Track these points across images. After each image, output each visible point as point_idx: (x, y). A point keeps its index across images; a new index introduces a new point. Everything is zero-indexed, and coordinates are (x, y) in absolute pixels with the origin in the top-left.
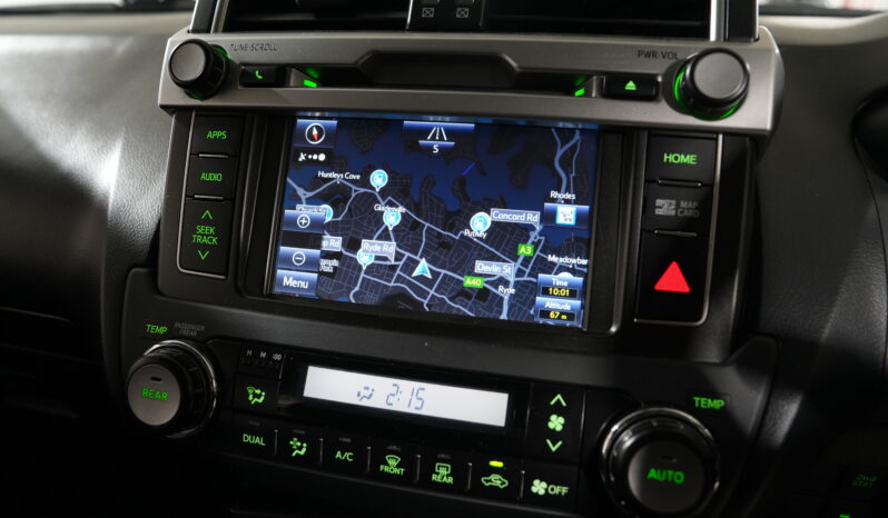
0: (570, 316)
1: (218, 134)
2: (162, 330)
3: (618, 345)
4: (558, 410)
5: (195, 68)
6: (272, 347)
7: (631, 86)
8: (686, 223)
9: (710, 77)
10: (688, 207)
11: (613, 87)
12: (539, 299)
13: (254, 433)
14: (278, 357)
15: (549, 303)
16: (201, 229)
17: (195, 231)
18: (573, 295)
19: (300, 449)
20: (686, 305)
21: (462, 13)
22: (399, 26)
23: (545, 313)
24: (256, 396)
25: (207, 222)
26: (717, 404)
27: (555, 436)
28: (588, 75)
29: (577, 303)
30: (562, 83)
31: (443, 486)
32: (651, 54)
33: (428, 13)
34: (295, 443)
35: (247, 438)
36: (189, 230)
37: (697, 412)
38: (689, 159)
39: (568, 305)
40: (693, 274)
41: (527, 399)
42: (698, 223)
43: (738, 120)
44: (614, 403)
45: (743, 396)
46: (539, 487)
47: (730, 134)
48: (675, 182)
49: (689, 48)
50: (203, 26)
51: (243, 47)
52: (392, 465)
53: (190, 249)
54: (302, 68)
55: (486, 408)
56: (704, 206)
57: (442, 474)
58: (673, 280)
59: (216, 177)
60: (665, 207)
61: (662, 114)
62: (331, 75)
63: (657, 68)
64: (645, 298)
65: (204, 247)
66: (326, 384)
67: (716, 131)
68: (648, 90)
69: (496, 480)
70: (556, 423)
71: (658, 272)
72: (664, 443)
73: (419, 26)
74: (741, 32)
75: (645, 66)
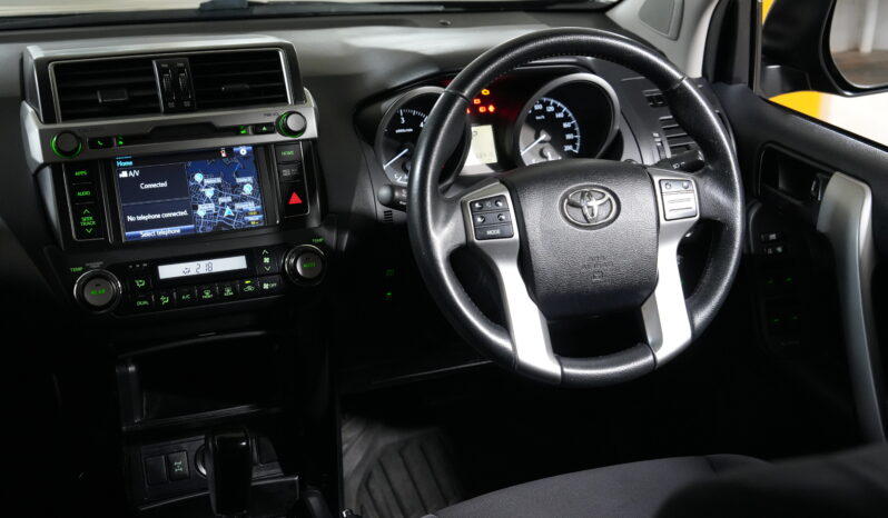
0: (259, 221)
1: (82, 173)
2: (80, 269)
3: (281, 227)
4: (266, 256)
6: (141, 263)
7: (264, 129)
8: (295, 177)
9: (292, 123)
10: (294, 171)
11: (257, 129)
12: (246, 218)
13: (142, 300)
14: (145, 265)
15: (250, 219)
16: (84, 219)
17: (81, 220)
18: (258, 213)
19: (165, 300)
20: (302, 207)
21: (187, 104)
22: (156, 111)
23: (249, 223)
24: (140, 283)
25: (87, 215)
26: (321, 240)
27: (267, 265)
28: (246, 127)
29: (261, 216)
30: (235, 131)
31: (229, 297)
32: (269, 115)
33: (172, 106)
34: (163, 298)
35: (140, 303)
36: (77, 220)
37: (314, 244)
38: (291, 153)
39: (257, 218)
40: (302, 196)
41: (252, 255)
42: (298, 176)
43: (304, 136)
44: (285, 247)
45: (330, 237)
46: (266, 286)
47: (303, 140)
48: (288, 163)
49: (282, 110)
51: (85, 129)
52: (207, 295)
53: (81, 230)
54: (117, 138)
55: (238, 263)
56: (300, 169)
57: (228, 292)
58: (295, 199)
59: (86, 193)
60: (286, 173)
61: (277, 137)
62: (129, 140)
63: (273, 119)
64: (287, 209)
65: (89, 227)
66: (167, 272)
67: (297, 142)
68: (271, 128)
69: (250, 288)
70: (266, 260)
71: (289, 197)
72: (304, 254)
73: (168, 111)
74: (299, 98)
75: (267, 120)
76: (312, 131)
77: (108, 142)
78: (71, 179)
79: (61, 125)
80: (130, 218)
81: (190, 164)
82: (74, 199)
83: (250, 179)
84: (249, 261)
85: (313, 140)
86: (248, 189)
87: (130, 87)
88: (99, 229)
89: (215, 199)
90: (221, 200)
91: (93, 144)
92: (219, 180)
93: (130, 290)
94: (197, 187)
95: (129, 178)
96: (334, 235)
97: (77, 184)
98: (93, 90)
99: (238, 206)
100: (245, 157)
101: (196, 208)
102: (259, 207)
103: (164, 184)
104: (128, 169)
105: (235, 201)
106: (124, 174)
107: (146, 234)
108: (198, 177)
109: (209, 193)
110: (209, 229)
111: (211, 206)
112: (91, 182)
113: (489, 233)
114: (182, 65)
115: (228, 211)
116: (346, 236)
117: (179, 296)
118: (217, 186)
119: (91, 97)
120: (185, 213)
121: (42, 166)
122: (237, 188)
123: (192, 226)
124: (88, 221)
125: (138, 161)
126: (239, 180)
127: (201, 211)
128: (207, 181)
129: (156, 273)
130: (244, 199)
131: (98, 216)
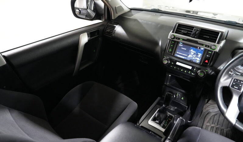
0: (198, 62)
1: (173, 42)
2: (165, 57)
3: (201, 65)
5: (173, 37)
6: (174, 60)
9: (213, 47)
10: (209, 56)
11: (206, 46)
12: (196, 61)
19: (175, 68)
20: (207, 63)
21: (196, 37)
22: (190, 36)
24: (172, 63)
28: (204, 45)
30: (202, 45)
31: (185, 72)
33: (193, 36)
35: (171, 66)
36: (169, 49)
37: (206, 71)
38: (210, 53)
40: (208, 61)
41: (193, 67)
42: (210, 58)
43: (215, 50)
44: (199, 69)
46: (192, 74)
47: (215, 52)
49: (213, 44)
50: (173, 32)
51: (176, 35)
52: (182, 70)
53: (169, 51)
54: (181, 39)
55: (190, 68)
56: (211, 56)
57: (185, 71)
58: (207, 61)
59: (172, 46)
60: (207, 56)
61: (209, 49)
62: (183, 40)
63: (210, 45)
64: (204, 62)
66: (178, 63)
67: (213, 51)
68: (208, 47)
69: (189, 73)
70: (195, 69)
71: (206, 60)
72: (202, 72)
73: (192, 37)
74: (219, 43)
75: (209, 45)
76: (217, 50)
77: (179, 39)
78: (171, 43)
79: (174, 34)
80: (177, 52)
81: (191, 47)
82: (170, 46)
83: (201, 54)
84: (192, 68)
85: (217, 52)
86: (199, 56)
87: (188, 31)
88: (171, 52)
89: (193, 55)
90: (194, 56)
91: (177, 38)
92: (195, 52)
93: (171, 64)
94: (191, 52)
95: (180, 46)
96: (211, 71)
97: (171, 44)
98: (182, 29)
99: (196, 58)
100: (202, 50)
101: (189, 55)
102: (200, 60)
103: (185, 49)
104: (181, 44)
105: (196, 57)
106: (180, 45)
107: (179, 56)
108: (192, 50)
109: (192, 54)
110: (189, 60)
111: (191, 56)
112: (174, 44)
113: (235, 87)
114: (198, 30)
115: (194, 58)
116: (213, 72)
117: (178, 68)
118: (194, 53)
119: (181, 31)
120: (186, 55)
121: (169, 39)
122: (197, 55)
123: (186, 58)
124: (170, 50)
125: (183, 44)
126: (199, 54)
127: (189, 56)
128: (193, 52)
129: (176, 63)
130: (198, 57)
131: (172, 50)
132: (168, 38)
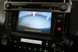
2: (5, 35)
3: (53, 36)
4: (47, 43)
5: (8, 6)
6: (17, 36)
7: (55, 8)
11: (53, 8)
16: (9, 24)
20: (61, 32)
24: (15, 42)
26: (64, 42)
27: (47, 45)
28: (50, 7)
32: (57, 4)
34: (20, 46)
35: (15, 46)
37: (62, 43)
38: (61, 16)
44: (53, 42)
45: (67, 42)
46: (45, 51)
47: (66, 13)
48: (60, 18)
49: (61, 4)
51: (13, 3)
52: (30, 49)
53: (8, 26)
54: (20, 6)
56: (63, 21)
57: (35, 50)
58: (59, 29)
59: (11, 18)
60: (58, 21)
61: (58, 11)
63: (58, 6)
64: (56, 31)
65: (10, 26)
66: (23, 40)
67: (64, 13)
68: (57, 8)
69: (41, 50)
70: (47, 44)
72: (57, 46)
75: (56, 6)
76: (69, 10)
77: (17, 7)
78: (9, 14)
82: (8, 19)
85: (69, 13)
96: (69, 41)
116: (72, 43)
132: (4, 9)
